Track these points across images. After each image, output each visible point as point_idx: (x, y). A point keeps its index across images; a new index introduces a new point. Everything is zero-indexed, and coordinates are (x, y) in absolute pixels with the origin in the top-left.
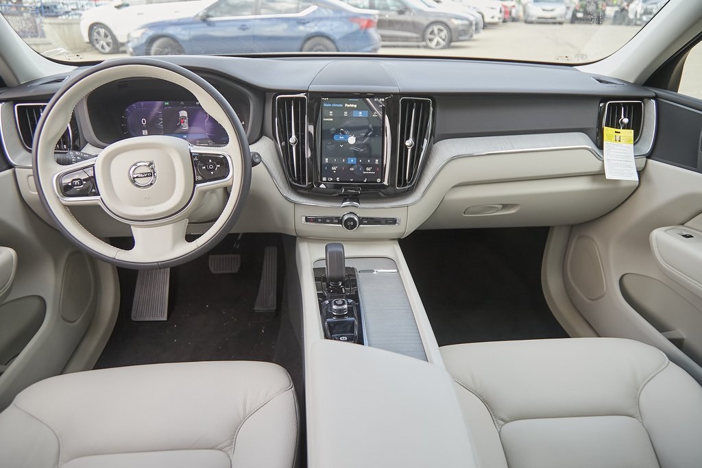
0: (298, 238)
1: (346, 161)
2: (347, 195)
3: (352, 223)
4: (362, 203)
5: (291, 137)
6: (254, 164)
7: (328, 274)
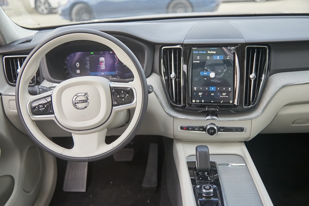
0: (175, 141)
1: (209, 89)
2: (209, 112)
3: (213, 131)
4: (220, 117)
5: (171, 73)
6: (150, 92)
7: (197, 166)
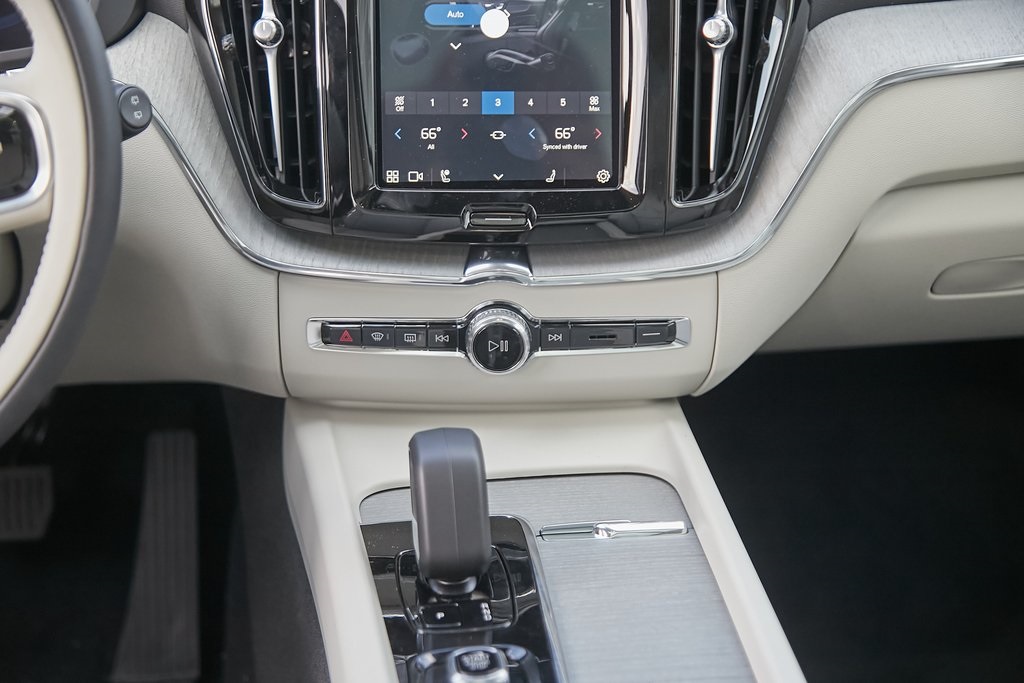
0: (291, 411)
1: (477, 103)
2: (481, 237)
3: (504, 346)
4: (545, 264)
5: (256, 14)
6: (129, 131)
7: (420, 546)
